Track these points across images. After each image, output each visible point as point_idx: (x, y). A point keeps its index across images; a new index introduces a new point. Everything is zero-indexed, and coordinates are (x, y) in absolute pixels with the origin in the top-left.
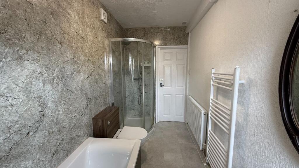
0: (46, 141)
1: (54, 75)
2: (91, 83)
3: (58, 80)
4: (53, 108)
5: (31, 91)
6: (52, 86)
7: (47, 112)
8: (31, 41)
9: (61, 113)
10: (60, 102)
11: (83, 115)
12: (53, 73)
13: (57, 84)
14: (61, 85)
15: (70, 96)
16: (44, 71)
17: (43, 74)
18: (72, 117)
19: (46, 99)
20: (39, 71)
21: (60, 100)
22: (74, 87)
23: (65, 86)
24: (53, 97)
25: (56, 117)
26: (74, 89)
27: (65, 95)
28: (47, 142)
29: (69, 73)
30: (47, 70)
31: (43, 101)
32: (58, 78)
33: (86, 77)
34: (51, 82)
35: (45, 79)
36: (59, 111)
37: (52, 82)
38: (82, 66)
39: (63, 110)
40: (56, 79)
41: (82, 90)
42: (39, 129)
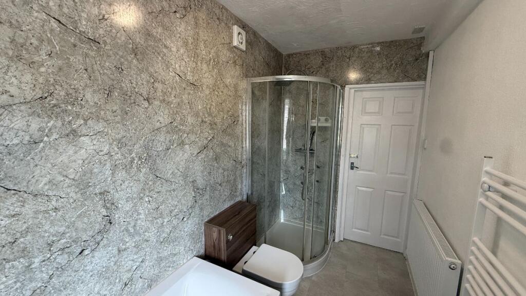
0: (112, 264)
1: (134, 155)
2: (205, 162)
3: (139, 162)
4: (128, 209)
5: (90, 184)
6: (129, 174)
7: (116, 216)
8: (93, 104)
9: (142, 216)
10: (141, 198)
11: (185, 219)
12: (130, 152)
13: (137, 168)
14: (145, 169)
15: (162, 187)
16: (116, 149)
17: (113, 154)
18: (162, 224)
19: (117, 196)
20: (106, 149)
21: (142, 195)
22: (171, 172)
23: (153, 171)
24: (130, 191)
25: (133, 224)
26: (169, 176)
27: (152, 186)
28: (115, 265)
29: (161, 149)
30: (121, 148)
31: (110, 199)
32: (140, 158)
33: (196, 153)
34: (126, 166)
35: (115, 163)
36: (139, 214)
37: (128, 167)
38: (188, 134)
39: (147, 212)
40: (135, 162)
41: (185, 176)
42: (102, 244)
